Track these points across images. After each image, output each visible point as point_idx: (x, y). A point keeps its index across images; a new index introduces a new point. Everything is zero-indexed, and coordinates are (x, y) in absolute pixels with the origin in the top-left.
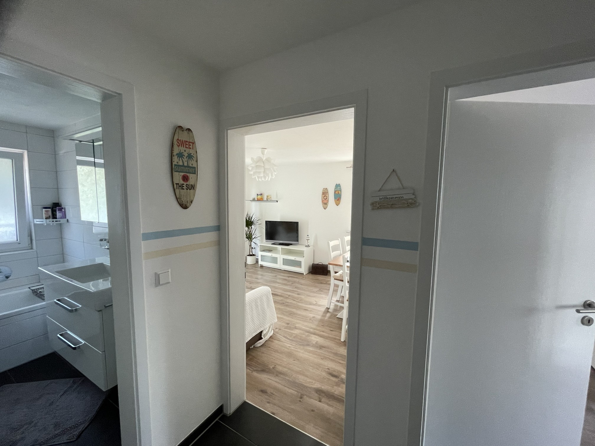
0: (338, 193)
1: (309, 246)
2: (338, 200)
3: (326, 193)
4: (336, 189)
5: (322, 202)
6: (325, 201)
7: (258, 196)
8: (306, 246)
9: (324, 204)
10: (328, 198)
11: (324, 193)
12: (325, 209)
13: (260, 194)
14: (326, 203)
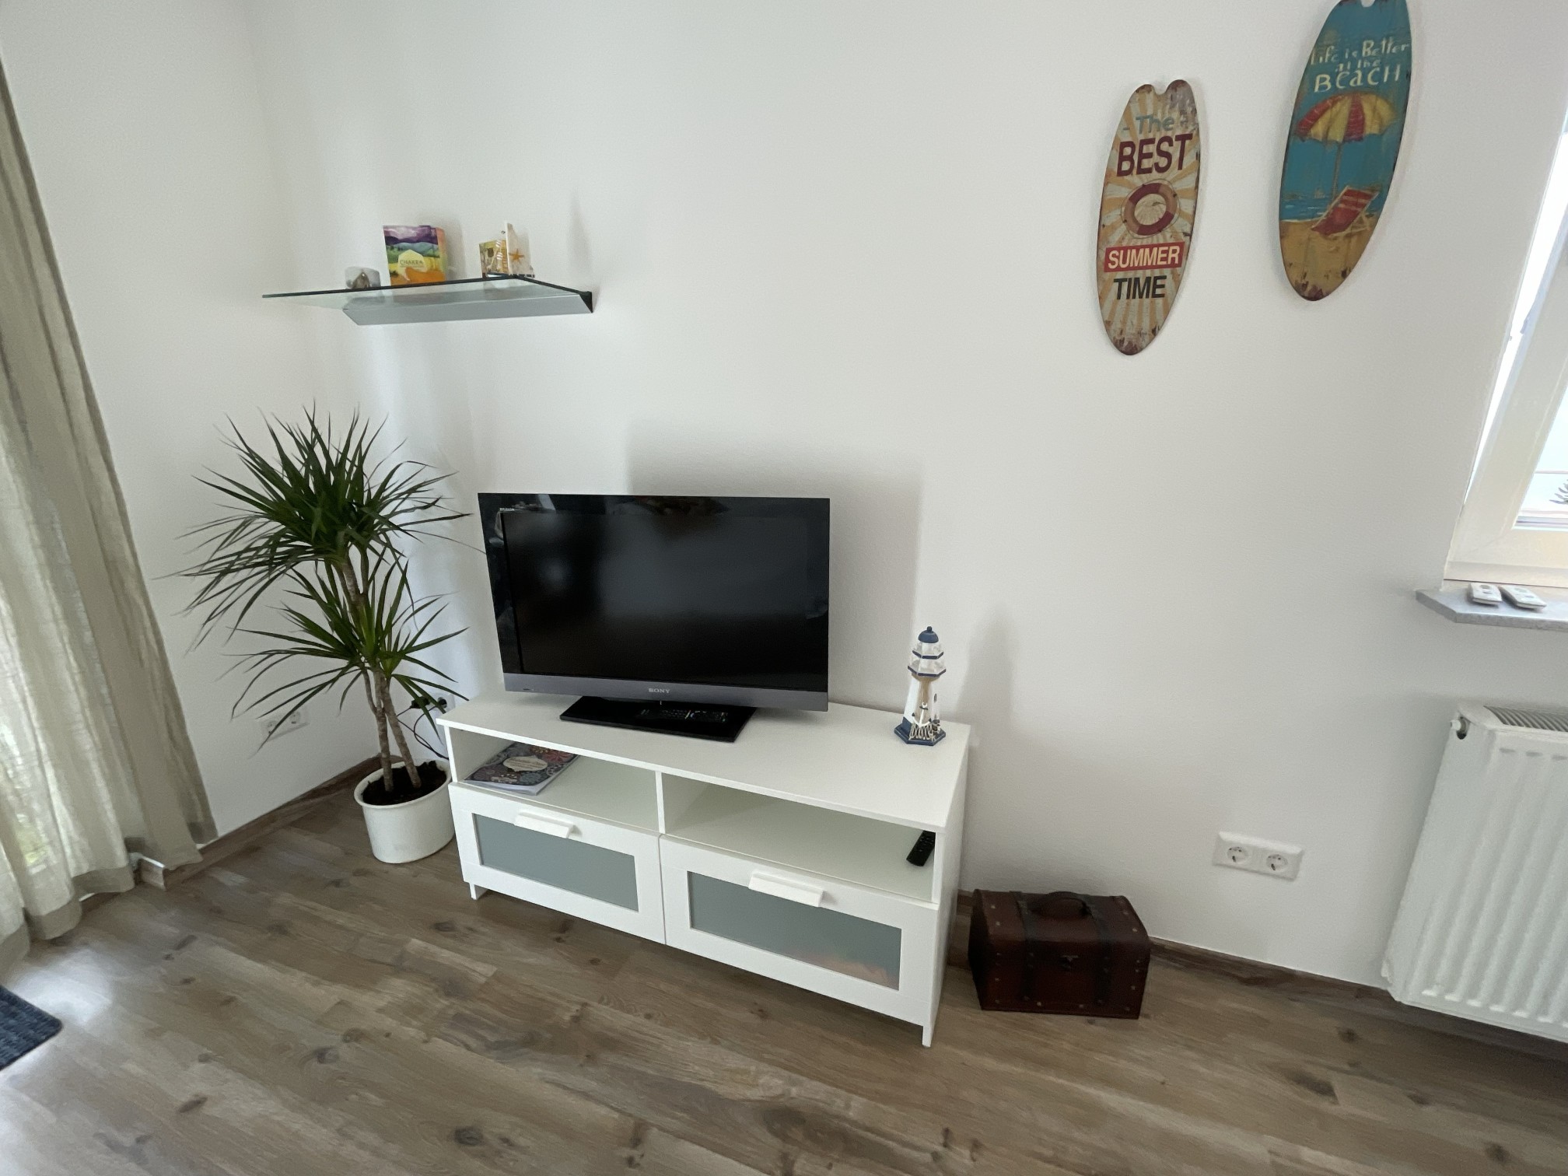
0: (1356, 122)
2: (1329, 228)
3: (1175, 151)
4: (1322, 81)
5: (1104, 266)
6: (1144, 257)
7: (404, 256)
8: (904, 731)
9: (1125, 285)
10: (1190, 211)
11: (1142, 156)
12: (1129, 348)
13: (412, 233)
14: (1148, 273)
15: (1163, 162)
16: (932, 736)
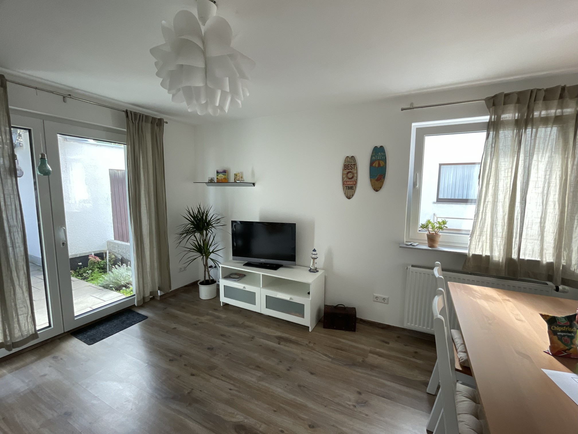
0: (379, 164)
1: (316, 270)
2: (377, 180)
3: (353, 166)
4: (374, 158)
5: (343, 184)
6: (350, 183)
7: (219, 175)
8: (311, 271)
9: (347, 187)
10: (356, 176)
11: (348, 167)
12: (349, 198)
13: (222, 171)
14: (351, 186)
15: (351, 168)
16: (315, 271)
